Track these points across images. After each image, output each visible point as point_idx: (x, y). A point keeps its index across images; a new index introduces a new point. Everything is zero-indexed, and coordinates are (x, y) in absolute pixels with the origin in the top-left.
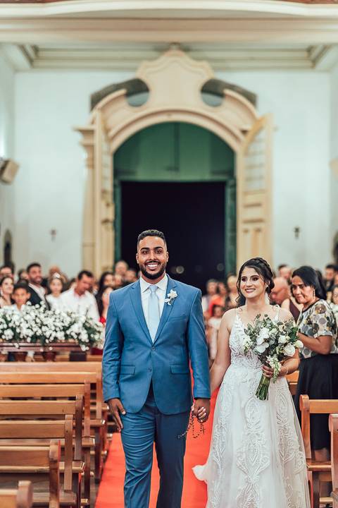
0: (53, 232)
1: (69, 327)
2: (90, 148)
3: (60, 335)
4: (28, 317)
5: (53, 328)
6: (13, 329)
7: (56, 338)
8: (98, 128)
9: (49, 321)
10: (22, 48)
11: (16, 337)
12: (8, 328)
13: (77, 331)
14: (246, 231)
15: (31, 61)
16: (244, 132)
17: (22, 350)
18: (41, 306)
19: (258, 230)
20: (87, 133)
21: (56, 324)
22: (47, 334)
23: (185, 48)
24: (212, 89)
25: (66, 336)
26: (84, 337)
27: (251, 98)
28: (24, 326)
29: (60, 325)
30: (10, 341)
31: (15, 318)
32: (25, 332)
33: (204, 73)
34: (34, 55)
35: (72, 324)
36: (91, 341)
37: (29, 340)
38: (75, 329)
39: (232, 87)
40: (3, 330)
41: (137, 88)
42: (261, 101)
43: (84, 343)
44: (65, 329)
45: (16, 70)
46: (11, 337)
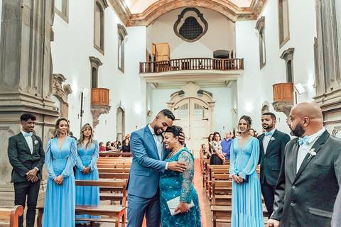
10: (154, 83)
15: (156, 87)
16: (208, 103)
20: (169, 104)
23: (194, 83)
24: (200, 92)
27: (211, 95)
33: (199, 88)
34: (157, 85)
39: (206, 92)
41: (182, 93)
42: (213, 95)
45: (153, 89)
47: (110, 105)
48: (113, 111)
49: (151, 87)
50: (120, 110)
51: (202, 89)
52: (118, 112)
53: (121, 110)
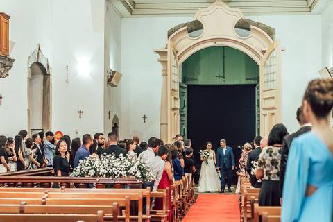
0: (145, 117)
1: (129, 168)
2: (164, 63)
3: (124, 173)
4: (104, 162)
5: (120, 169)
6: (95, 169)
7: (121, 175)
8: (169, 50)
9: (117, 164)
11: (96, 174)
12: (92, 168)
13: (135, 171)
14: (265, 115)
15: (131, 11)
16: (263, 52)
17: (101, 182)
18: (112, 155)
19: (273, 114)
20: (163, 54)
21: (121, 166)
22: (116, 172)
24: (243, 25)
25: (128, 174)
26: (138, 174)
27: (270, 32)
28: (102, 167)
29: (124, 167)
30: (92, 176)
31: (96, 162)
32: (102, 171)
33: (239, 16)
34: (132, 7)
35: (131, 166)
36: (143, 177)
37: (105, 176)
38: (133, 169)
39: (258, 25)
40: (89, 169)
41: (196, 26)
43: (138, 178)
44: (127, 169)
45: (122, 17)
46: (93, 174)
47: (12, 56)
48: (20, 70)
49: (116, 10)
50: (37, 68)
51: (248, 18)
52: (33, 73)
53: (40, 70)
